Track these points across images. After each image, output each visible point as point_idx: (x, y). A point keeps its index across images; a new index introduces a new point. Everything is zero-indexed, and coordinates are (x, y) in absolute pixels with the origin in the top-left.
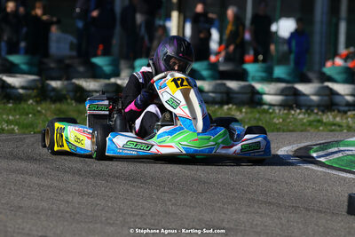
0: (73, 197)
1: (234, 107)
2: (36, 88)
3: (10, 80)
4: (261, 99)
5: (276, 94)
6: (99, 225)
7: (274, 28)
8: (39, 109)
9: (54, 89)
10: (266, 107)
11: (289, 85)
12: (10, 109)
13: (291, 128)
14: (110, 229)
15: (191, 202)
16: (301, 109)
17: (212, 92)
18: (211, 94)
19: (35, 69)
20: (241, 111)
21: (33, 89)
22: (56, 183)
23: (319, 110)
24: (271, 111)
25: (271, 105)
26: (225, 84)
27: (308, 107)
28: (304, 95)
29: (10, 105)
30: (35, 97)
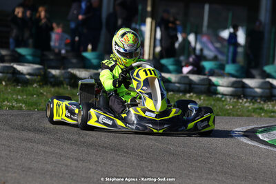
0: (71, 162)
1: (195, 95)
2: (40, 75)
3: (19, 68)
4: (216, 90)
5: (228, 87)
8: (42, 91)
9: (54, 76)
10: (220, 96)
11: (238, 80)
12: (19, 90)
13: (239, 113)
15: (164, 168)
16: (247, 99)
17: (178, 83)
18: (177, 85)
19: (38, 60)
20: (200, 99)
21: (37, 76)
22: (57, 151)
23: (261, 100)
24: (223, 99)
25: (223, 95)
26: (188, 77)
27: (253, 98)
28: (250, 88)
29: (19, 87)
30: (39, 82)
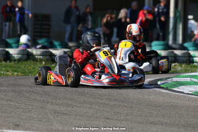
1: (178, 64)
3: (54, 52)
4: (193, 60)
20: (182, 66)
26: (173, 52)
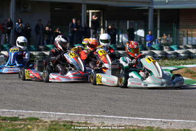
6: (72, 100)
7: (135, 33)
14: (76, 101)
